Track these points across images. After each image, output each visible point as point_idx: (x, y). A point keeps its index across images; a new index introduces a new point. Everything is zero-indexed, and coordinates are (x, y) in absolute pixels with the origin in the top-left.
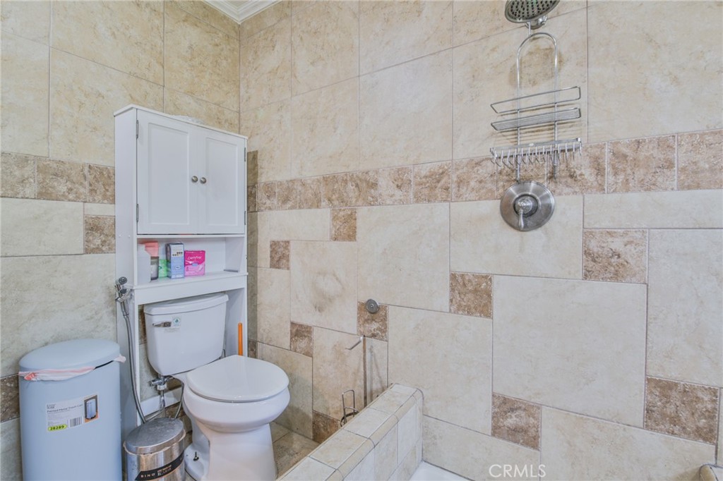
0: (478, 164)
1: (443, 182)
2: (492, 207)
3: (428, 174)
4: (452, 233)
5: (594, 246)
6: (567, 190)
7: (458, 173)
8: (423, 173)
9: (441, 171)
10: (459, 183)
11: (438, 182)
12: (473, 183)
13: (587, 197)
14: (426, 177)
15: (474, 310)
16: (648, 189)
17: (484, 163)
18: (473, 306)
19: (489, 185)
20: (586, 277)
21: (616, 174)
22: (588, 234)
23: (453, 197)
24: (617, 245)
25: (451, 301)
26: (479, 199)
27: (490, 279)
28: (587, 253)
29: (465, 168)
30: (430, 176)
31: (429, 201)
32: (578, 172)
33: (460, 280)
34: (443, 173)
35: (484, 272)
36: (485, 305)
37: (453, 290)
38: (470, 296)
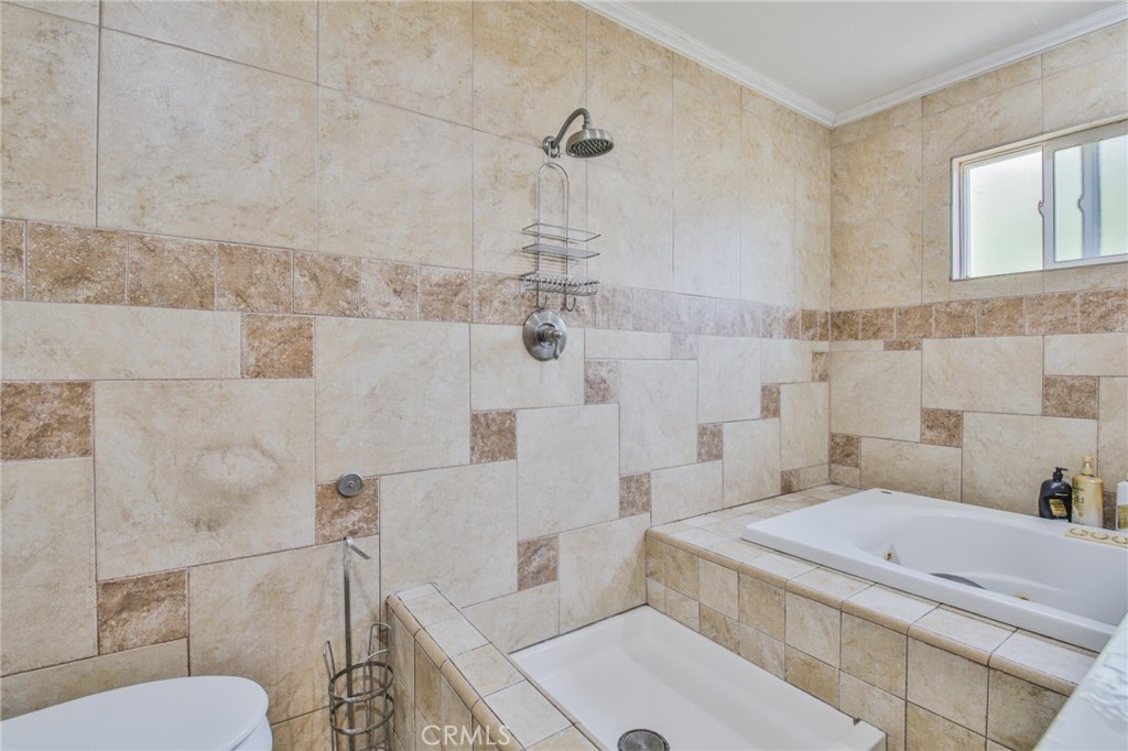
0: (501, 281)
1: (461, 295)
2: (514, 333)
3: (441, 282)
4: (473, 364)
5: (590, 372)
6: (575, 323)
7: (480, 287)
8: (435, 279)
9: (458, 281)
10: (481, 301)
11: (456, 295)
12: (496, 303)
13: (587, 330)
14: (438, 285)
15: (498, 455)
16: (619, 329)
17: (507, 282)
18: (497, 449)
19: (512, 308)
20: (586, 402)
21: (603, 314)
22: (587, 364)
23: (475, 317)
24: (603, 372)
25: (473, 448)
26: (503, 323)
27: (514, 416)
28: (587, 381)
29: (488, 284)
30: (446, 285)
31: (443, 319)
32: (581, 308)
33: (482, 420)
34: (461, 284)
35: (507, 407)
36: (510, 445)
37: (474, 434)
38: (494, 438)
